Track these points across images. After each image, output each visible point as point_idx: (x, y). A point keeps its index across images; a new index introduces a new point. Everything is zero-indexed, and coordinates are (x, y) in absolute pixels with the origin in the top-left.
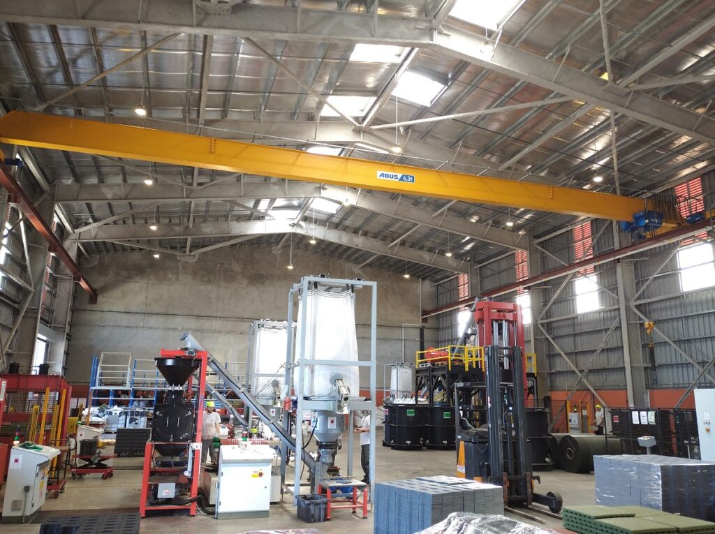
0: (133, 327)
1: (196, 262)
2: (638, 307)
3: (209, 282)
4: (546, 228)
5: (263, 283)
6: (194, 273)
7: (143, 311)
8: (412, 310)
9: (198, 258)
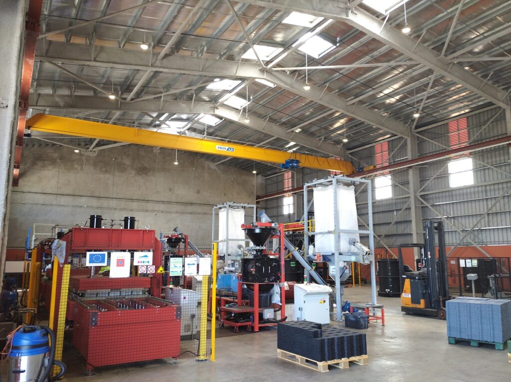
0: (48, 205)
1: (96, 156)
2: (421, 196)
3: (106, 172)
4: (357, 143)
5: (146, 174)
6: (95, 165)
7: (56, 192)
8: (250, 195)
9: (98, 154)
